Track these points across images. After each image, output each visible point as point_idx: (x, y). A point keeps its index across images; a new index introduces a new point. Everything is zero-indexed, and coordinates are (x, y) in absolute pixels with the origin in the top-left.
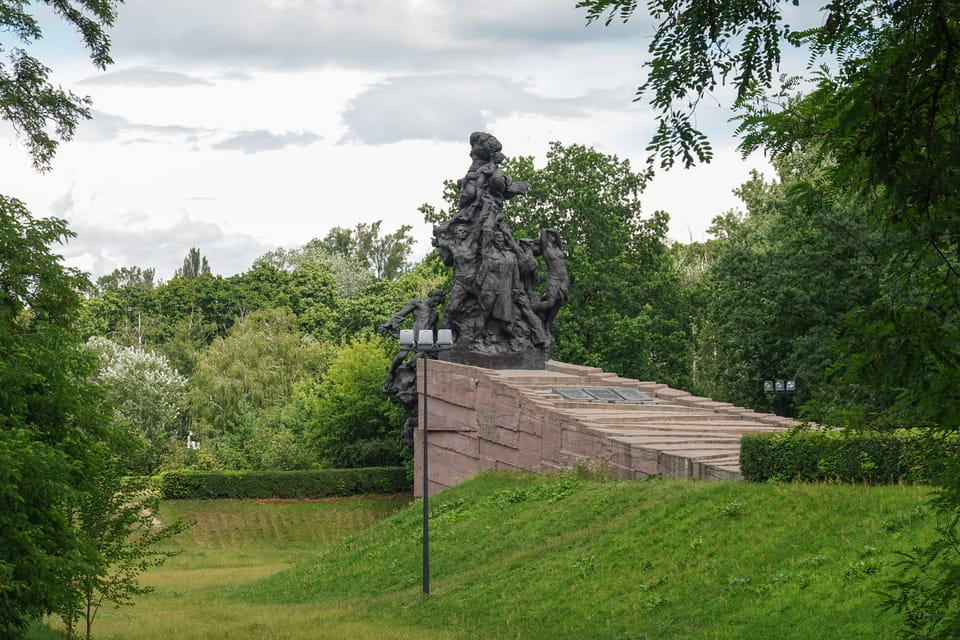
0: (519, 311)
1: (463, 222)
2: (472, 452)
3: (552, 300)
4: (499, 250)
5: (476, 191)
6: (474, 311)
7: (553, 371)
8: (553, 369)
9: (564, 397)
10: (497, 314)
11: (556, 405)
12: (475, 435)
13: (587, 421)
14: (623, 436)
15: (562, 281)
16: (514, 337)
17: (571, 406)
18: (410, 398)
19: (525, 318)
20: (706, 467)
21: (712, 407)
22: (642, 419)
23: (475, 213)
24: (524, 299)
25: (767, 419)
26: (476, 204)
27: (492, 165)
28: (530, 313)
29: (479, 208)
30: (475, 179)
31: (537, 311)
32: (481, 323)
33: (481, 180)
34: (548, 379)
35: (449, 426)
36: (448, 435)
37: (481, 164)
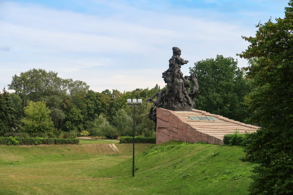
0: (184, 96)
1: (169, 71)
2: (168, 134)
3: (194, 93)
4: (178, 79)
5: (173, 63)
6: (172, 95)
7: (193, 112)
8: (193, 111)
9: (191, 119)
10: (178, 96)
11: (188, 121)
12: (168, 129)
13: (193, 126)
14: (201, 130)
15: (197, 87)
16: (183, 102)
17: (192, 121)
18: (155, 119)
19: (186, 97)
20: (219, 139)
21: (233, 122)
22: (210, 125)
23: (172, 69)
24: (186, 92)
25: (248, 126)
26: (173, 66)
27: (178, 56)
28: (188, 96)
29: (174, 67)
30: (173, 60)
31: (190, 95)
32: (173, 99)
33: (174, 60)
34: (190, 114)
35: (163, 126)
36: (163, 129)
37: (175, 56)
